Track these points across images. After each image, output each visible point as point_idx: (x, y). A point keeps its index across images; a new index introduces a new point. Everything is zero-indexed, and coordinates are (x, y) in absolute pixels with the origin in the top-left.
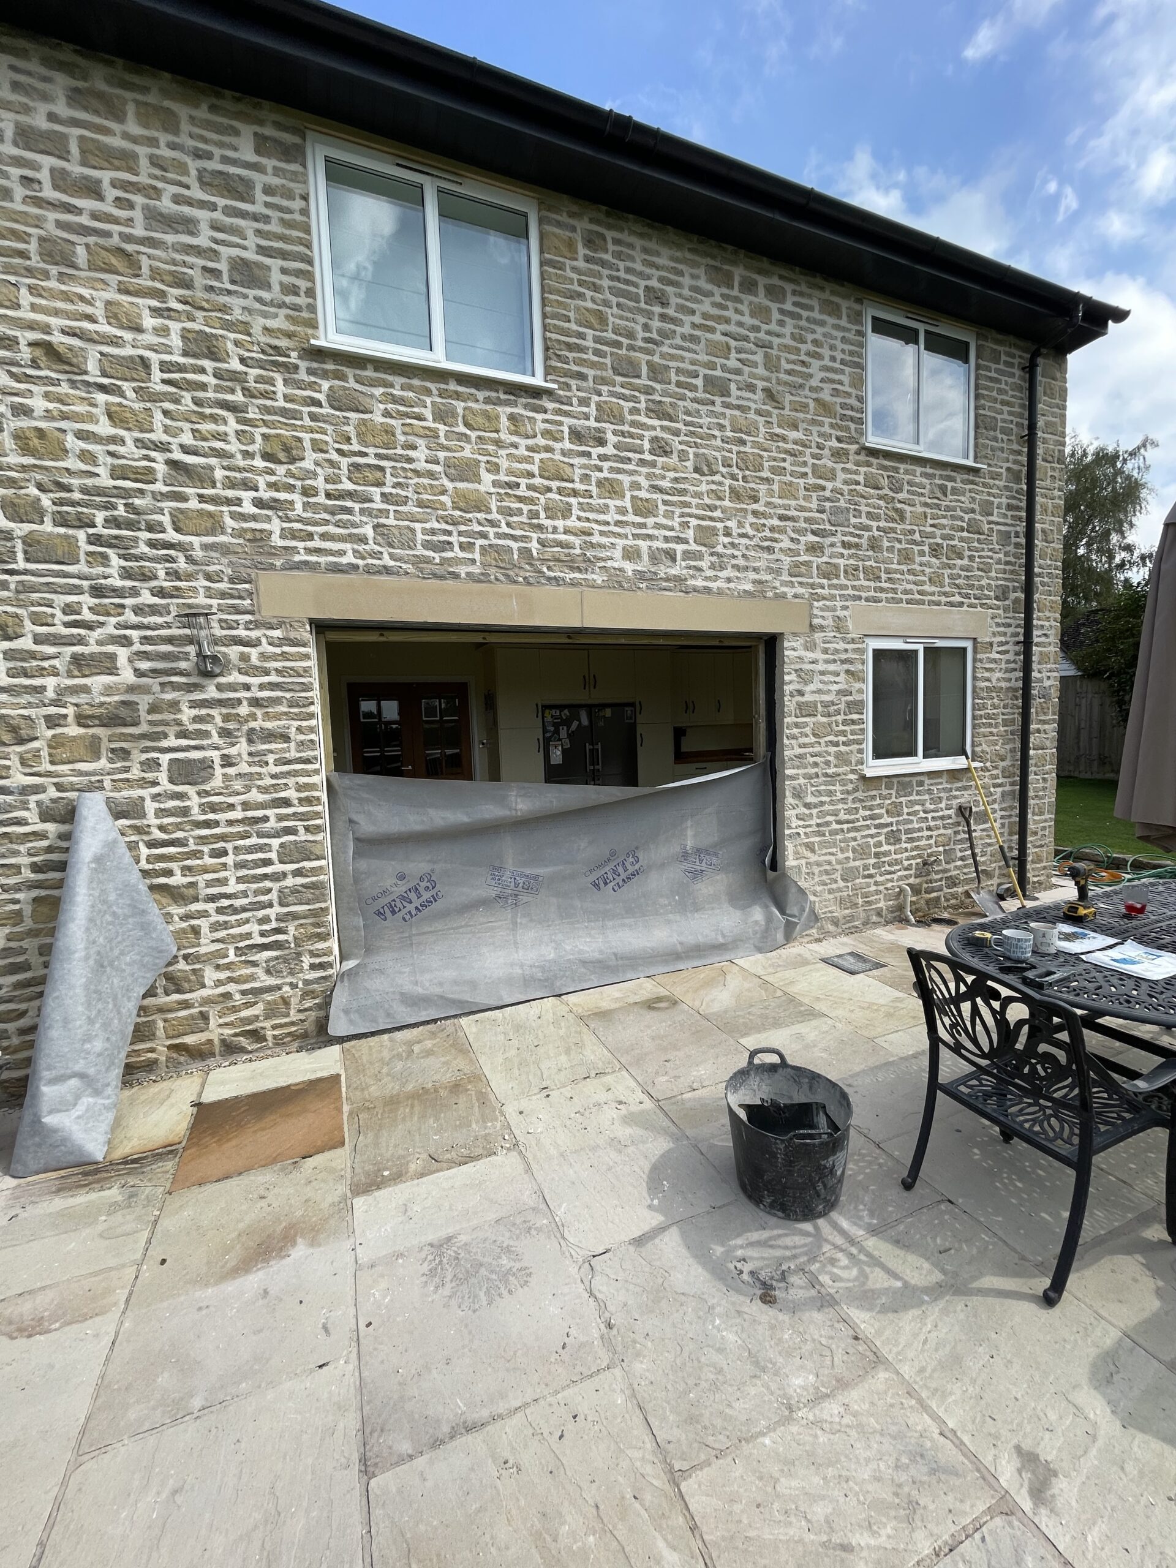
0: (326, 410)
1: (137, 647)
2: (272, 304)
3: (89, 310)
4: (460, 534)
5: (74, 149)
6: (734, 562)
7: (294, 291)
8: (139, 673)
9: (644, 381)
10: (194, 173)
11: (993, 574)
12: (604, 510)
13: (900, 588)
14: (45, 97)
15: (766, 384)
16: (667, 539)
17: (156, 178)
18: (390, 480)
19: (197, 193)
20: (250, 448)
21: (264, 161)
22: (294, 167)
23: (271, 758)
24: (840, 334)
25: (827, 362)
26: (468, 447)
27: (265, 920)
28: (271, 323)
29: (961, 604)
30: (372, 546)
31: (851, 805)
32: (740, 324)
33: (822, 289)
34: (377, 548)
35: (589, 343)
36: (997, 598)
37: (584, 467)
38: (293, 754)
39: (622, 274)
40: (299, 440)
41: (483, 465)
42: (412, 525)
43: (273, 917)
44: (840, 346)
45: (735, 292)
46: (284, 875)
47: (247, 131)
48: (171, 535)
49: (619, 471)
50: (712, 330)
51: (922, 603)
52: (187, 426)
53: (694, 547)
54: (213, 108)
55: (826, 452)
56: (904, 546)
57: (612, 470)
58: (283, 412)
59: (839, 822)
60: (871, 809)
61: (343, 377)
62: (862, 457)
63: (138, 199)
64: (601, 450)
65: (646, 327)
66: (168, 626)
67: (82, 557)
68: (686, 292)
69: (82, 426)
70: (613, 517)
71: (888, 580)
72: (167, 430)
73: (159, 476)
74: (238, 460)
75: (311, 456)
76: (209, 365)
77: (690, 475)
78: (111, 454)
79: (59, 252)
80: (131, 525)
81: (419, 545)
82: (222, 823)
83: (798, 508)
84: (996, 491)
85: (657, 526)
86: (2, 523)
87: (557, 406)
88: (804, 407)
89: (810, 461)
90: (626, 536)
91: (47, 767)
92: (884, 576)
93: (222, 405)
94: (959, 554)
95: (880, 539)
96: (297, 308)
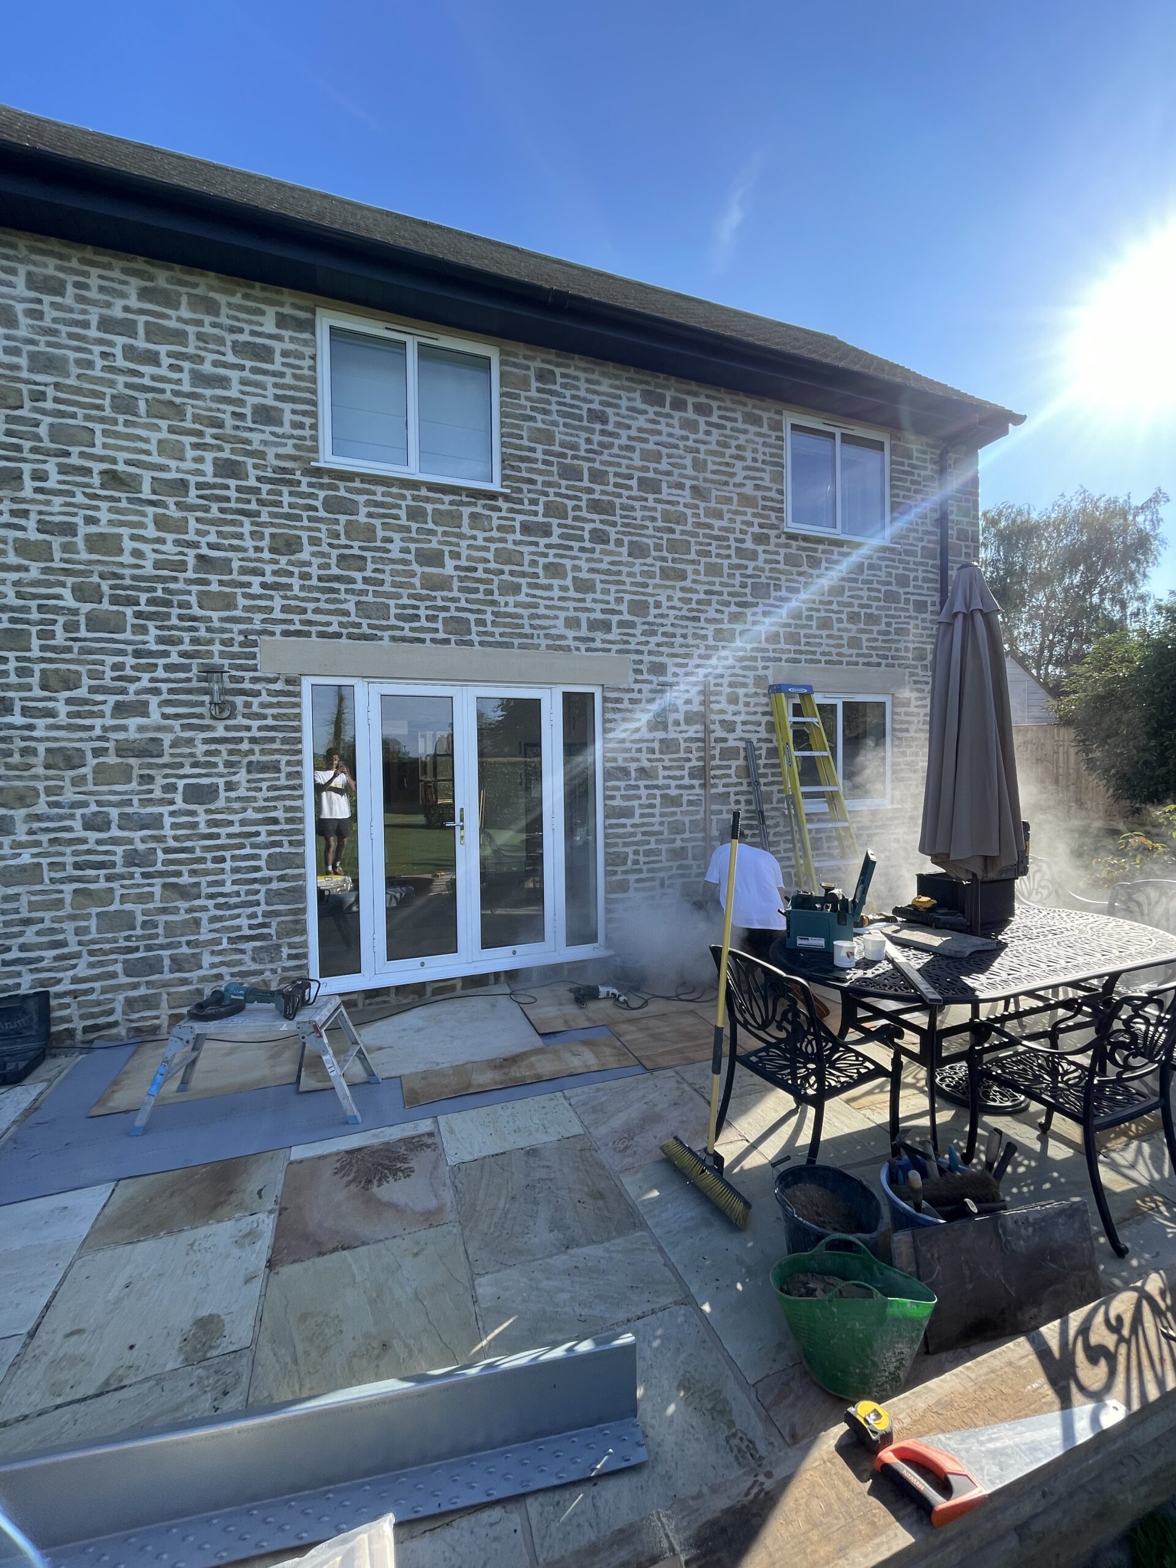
0: (322, 513)
1: (165, 696)
2: (283, 436)
3: (144, 446)
4: (427, 608)
5: (141, 331)
6: (664, 629)
7: (300, 426)
8: (165, 716)
9: (586, 483)
10: (229, 344)
11: (910, 638)
12: (549, 587)
13: (819, 650)
14: (123, 295)
15: (694, 482)
16: (603, 611)
17: (200, 348)
18: (370, 566)
19: (231, 358)
20: (260, 544)
21: (283, 332)
22: (306, 336)
23: (264, 785)
24: (761, 440)
25: (749, 463)
26: (434, 539)
27: (253, 916)
28: (282, 451)
29: (879, 665)
30: (353, 618)
32: (670, 435)
33: (745, 404)
34: (358, 620)
35: (539, 455)
36: (915, 659)
37: (532, 554)
38: (283, 782)
39: (568, 400)
40: (300, 537)
41: (447, 554)
42: (386, 601)
43: (260, 914)
44: (761, 449)
45: (667, 410)
46: (270, 880)
47: (271, 311)
48: (196, 611)
49: (562, 556)
50: (646, 441)
51: (841, 663)
52: (213, 529)
53: (627, 617)
54: (246, 296)
55: (748, 537)
56: (823, 614)
57: (556, 555)
58: (288, 516)
61: (336, 488)
62: (783, 540)
63: (186, 365)
64: (546, 541)
65: (588, 441)
66: (189, 680)
67: (129, 627)
68: (623, 411)
69: (135, 531)
70: (556, 593)
71: (808, 644)
72: (198, 532)
73: (190, 566)
74: (251, 554)
75: (308, 549)
76: (232, 483)
77: (625, 558)
78: (155, 551)
79: (126, 405)
80: (168, 603)
81: (392, 617)
82: (223, 836)
83: (722, 584)
84: (911, 566)
85: (594, 601)
86: (70, 602)
87: (511, 505)
88: (729, 500)
89: (734, 545)
90: (568, 609)
91: (91, 787)
92: (803, 640)
93: (241, 512)
94: (877, 621)
95: (800, 608)
96: (303, 439)
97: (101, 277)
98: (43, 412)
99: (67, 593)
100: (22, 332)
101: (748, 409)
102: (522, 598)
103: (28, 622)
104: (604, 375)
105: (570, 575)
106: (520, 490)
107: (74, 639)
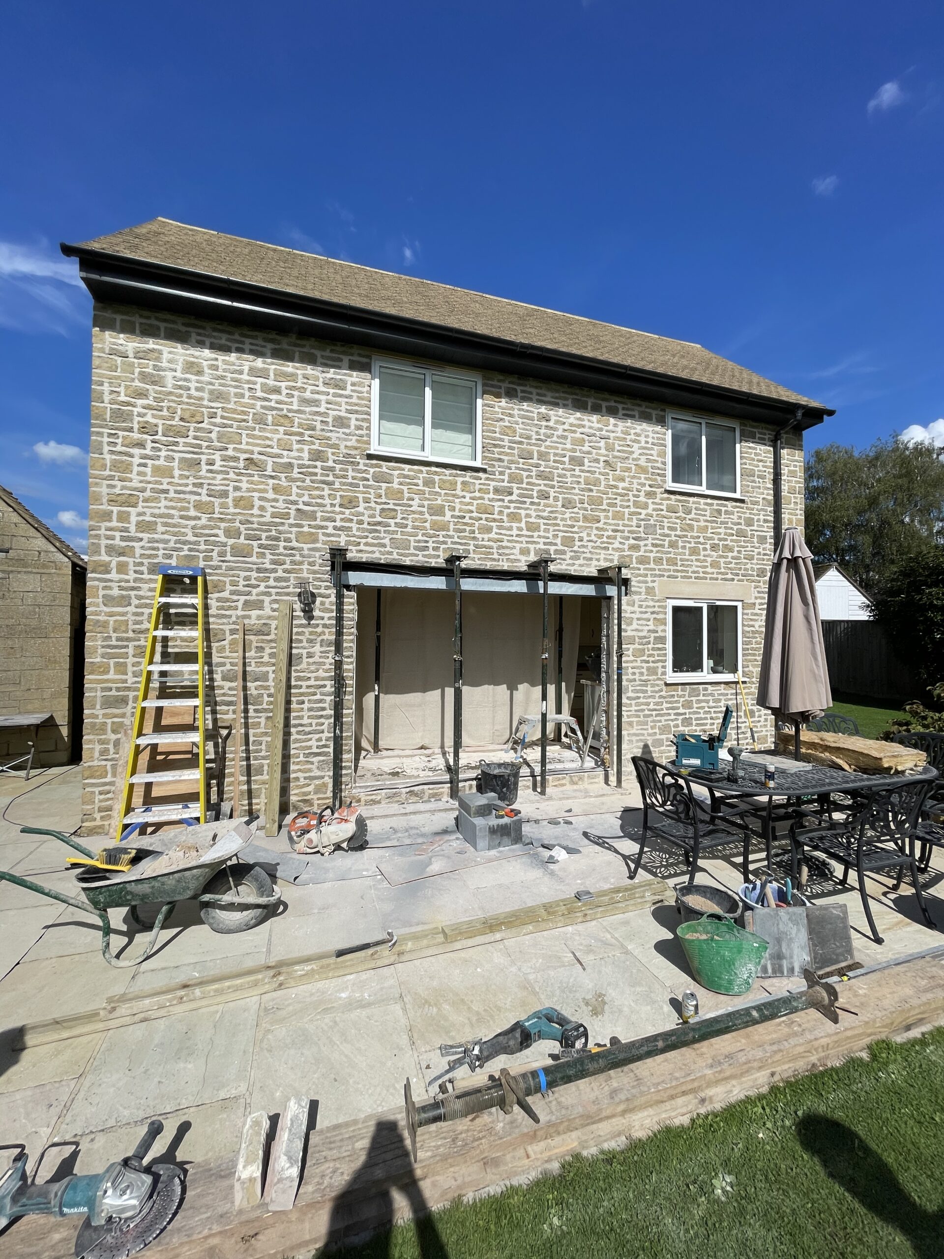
0: (371, 483)
1: (274, 597)
2: (350, 435)
3: (270, 443)
4: (433, 542)
5: (272, 375)
6: (585, 555)
7: (359, 428)
8: (273, 610)
9: (535, 461)
10: (321, 380)
11: (755, 561)
12: (510, 528)
13: (690, 570)
14: (262, 353)
15: (605, 458)
16: (545, 544)
17: (305, 383)
18: (400, 516)
19: (322, 388)
20: (334, 502)
21: (352, 372)
22: (365, 374)
23: (329, 655)
24: (651, 429)
25: (643, 444)
26: (439, 498)
27: (319, 740)
28: (349, 444)
29: (733, 580)
30: (388, 549)
31: (657, 700)
32: (591, 428)
33: (640, 405)
34: (391, 550)
36: (758, 576)
37: (500, 507)
39: (525, 407)
40: (358, 498)
41: (447, 507)
42: (409, 538)
43: (324, 739)
44: (651, 435)
45: (589, 412)
46: (330, 716)
47: (346, 359)
48: (294, 544)
49: (519, 508)
50: (574, 432)
51: (706, 578)
52: (306, 493)
53: (560, 547)
54: (332, 351)
55: (642, 494)
56: (693, 545)
57: (515, 508)
58: (351, 484)
59: (649, 710)
60: (670, 702)
61: (380, 467)
62: (666, 495)
63: (296, 393)
64: (509, 498)
65: (537, 433)
66: (288, 587)
67: (255, 553)
68: (560, 413)
69: (262, 495)
70: (515, 532)
71: (682, 565)
72: (298, 495)
73: (292, 516)
74: (328, 508)
75: (362, 505)
76: (319, 464)
78: (272, 506)
79: (260, 420)
80: (277, 539)
81: (412, 548)
82: (304, 687)
83: (624, 525)
84: (755, 512)
85: (539, 537)
86: (223, 539)
87: (487, 476)
88: (629, 469)
89: (632, 499)
90: (522, 542)
91: (227, 654)
92: (679, 563)
93: (324, 482)
94: (731, 550)
95: (677, 541)
96: (362, 436)
97: (251, 344)
98: (215, 425)
99: (220, 533)
100: (206, 378)
101: (643, 409)
103: (198, 551)
104: (549, 390)
106: (494, 466)
107: (223, 561)
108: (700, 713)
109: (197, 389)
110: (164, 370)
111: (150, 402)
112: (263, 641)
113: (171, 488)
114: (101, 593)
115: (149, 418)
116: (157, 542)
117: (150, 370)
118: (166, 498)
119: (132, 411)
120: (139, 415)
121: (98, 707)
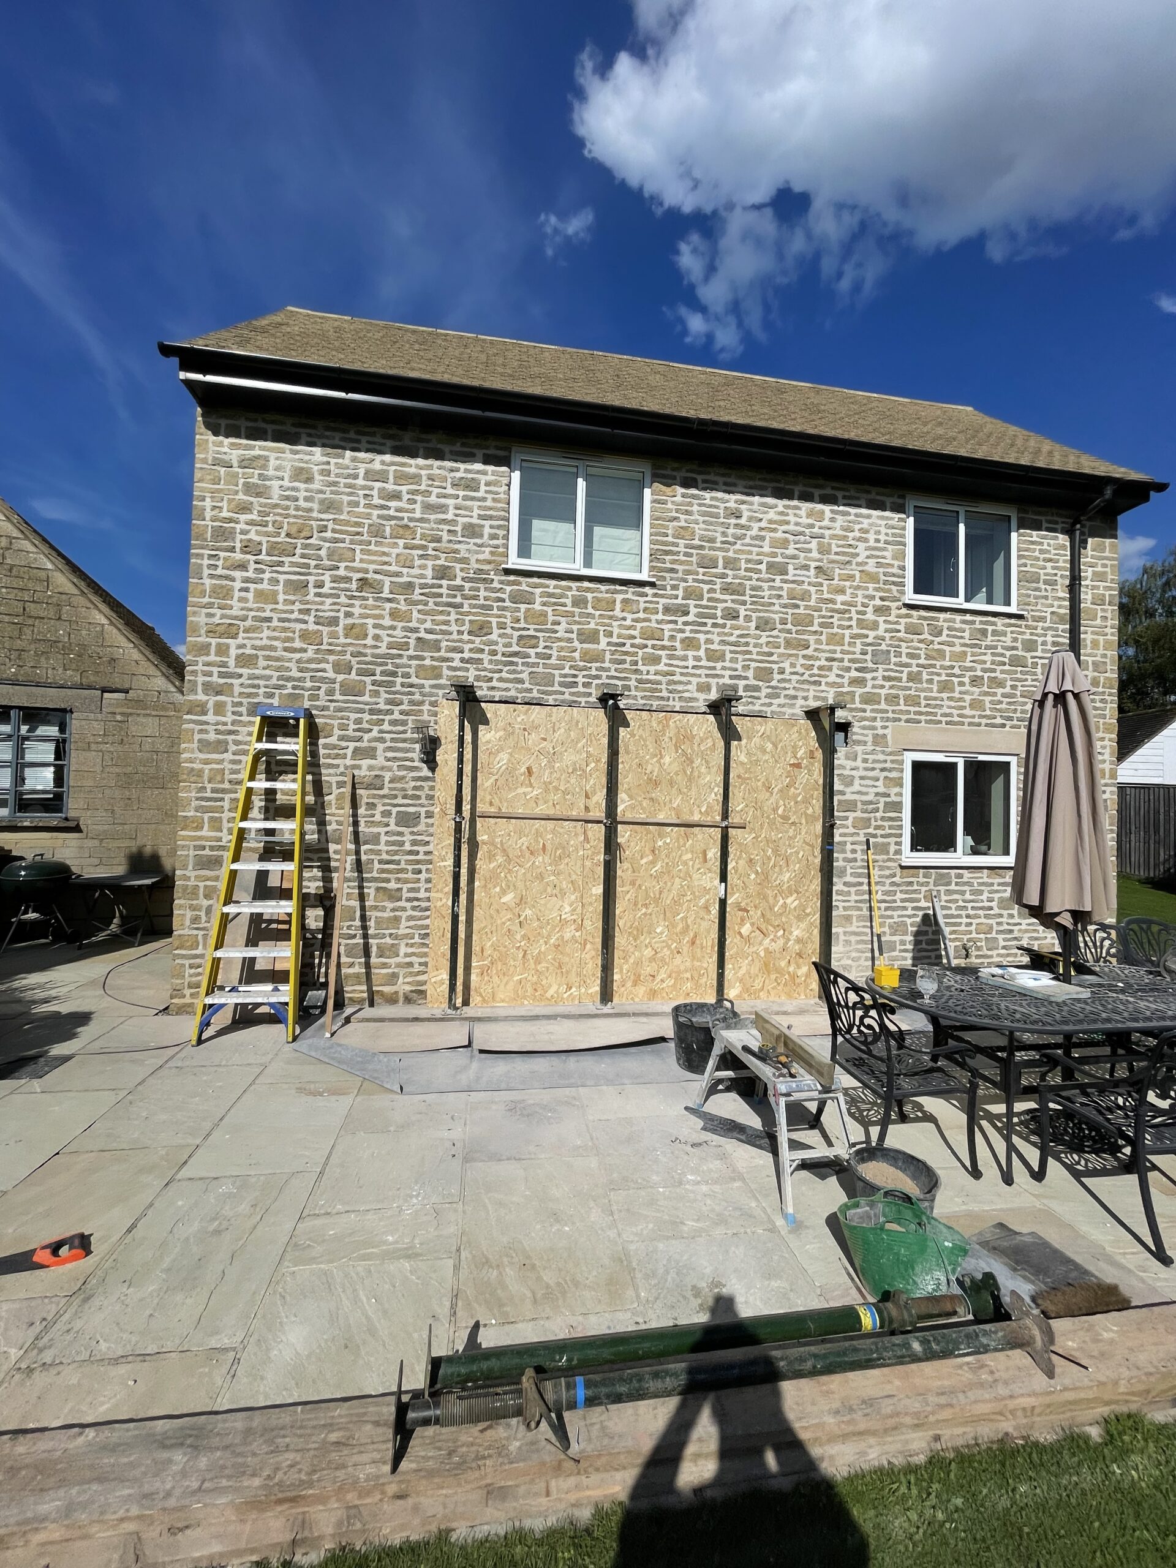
0: (508, 604)
1: (388, 744)
2: (483, 546)
3: (388, 560)
4: (584, 676)
5: (391, 477)
6: (787, 692)
7: (493, 537)
8: (387, 759)
9: (720, 570)
10: (450, 480)
12: (685, 658)
13: (940, 712)
14: (382, 454)
15: (818, 564)
16: (731, 677)
17: (430, 486)
18: (542, 644)
19: (450, 491)
20: (462, 629)
21: (487, 468)
22: (504, 469)
24: (884, 523)
25: (872, 543)
26: (593, 622)
28: (481, 557)
29: (1003, 726)
30: (527, 685)
31: (887, 888)
32: (797, 524)
33: (868, 492)
34: (530, 686)
35: (681, 549)
37: (672, 630)
39: (708, 502)
40: (490, 622)
41: (601, 633)
42: (553, 671)
44: (883, 530)
45: (795, 503)
47: (480, 454)
48: (414, 680)
49: (697, 632)
50: (774, 530)
51: (963, 724)
52: (429, 618)
53: (752, 682)
54: (463, 445)
55: (870, 610)
56: (944, 678)
57: (692, 631)
58: (482, 607)
60: (906, 892)
61: (519, 584)
62: (904, 611)
63: (419, 498)
64: (685, 619)
65: (724, 534)
66: (405, 732)
67: (367, 692)
68: (756, 507)
69: (376, 621)
70: (691, 663)
71: (927, 706)
72: (419, 621)
73: (412, 646)
74: (455, 636)
75: (496, 631)
76: (444, 582)
77: (753, 632)
78: (389, 635)
79: (377, 532)
80: (394, 674)
81: (556, 685)
82: (421, 853)
83: (843, 652)
84: (1039, 631)
85: (724, 668)
86: (331, 674)
87: (655, 591)
88: (851, 577)
89: (855, 616)
90: (700, 676)
92: (923, 703)
93: (449, 605)
94: (1001, 684)
95: (920, 673)
96: (497, 547)
98: (325, 540)
99: (329, 667)
100: (316, 486)
101: (872, 493)
102: (661, 667)
103: (303, 689)
104: (740, 477)
105: (703, 647)
106: (664, 579)
107: (331, 701)
108: (950, 908)
109: (306, 499)
110: (270, 479)
111: (254, 516)
112: (374, 796)
113: (275, 616)
114: (197, 737)
115: (252, 536)
116: (257, 678)
117: (255, 480)
118: (268, 628)
119: (234, 528)
120: (243, 532)
121: (190, 868)
